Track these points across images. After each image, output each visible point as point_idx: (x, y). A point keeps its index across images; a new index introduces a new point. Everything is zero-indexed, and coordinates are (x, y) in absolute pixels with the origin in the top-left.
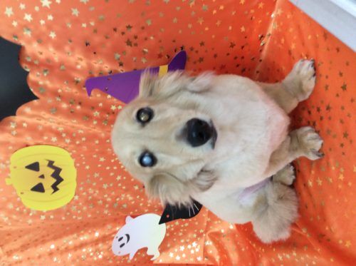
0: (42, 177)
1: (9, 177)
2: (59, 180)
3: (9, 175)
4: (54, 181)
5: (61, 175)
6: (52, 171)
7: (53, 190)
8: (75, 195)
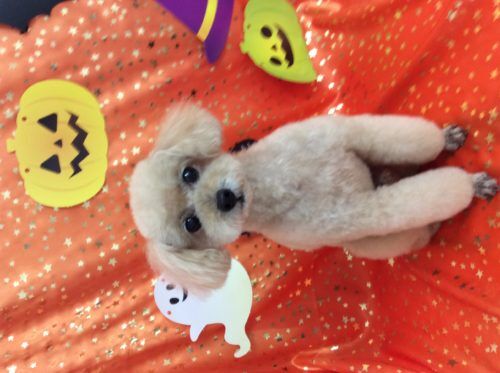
0: (59, 143)
1: (13, 138)
2: (83, 153)
3: (14, 133)
4: (75, 153)
5: (87, 143)
6: (74, 134)
7: (72, 171)
8: (104, 185)
